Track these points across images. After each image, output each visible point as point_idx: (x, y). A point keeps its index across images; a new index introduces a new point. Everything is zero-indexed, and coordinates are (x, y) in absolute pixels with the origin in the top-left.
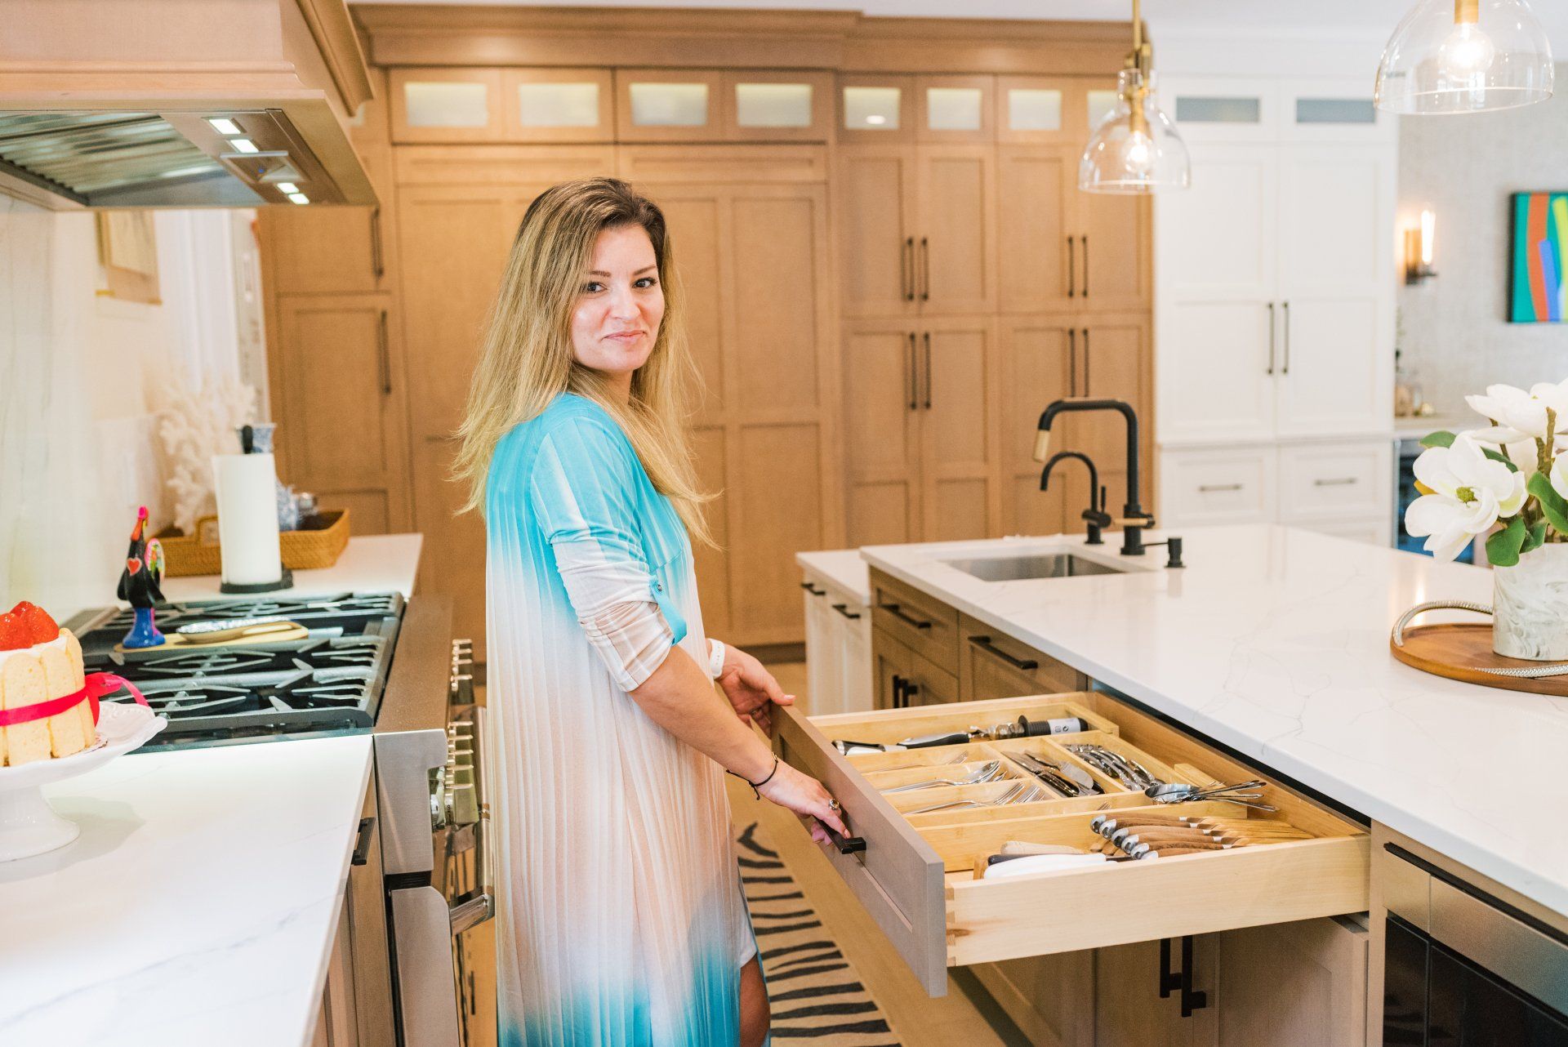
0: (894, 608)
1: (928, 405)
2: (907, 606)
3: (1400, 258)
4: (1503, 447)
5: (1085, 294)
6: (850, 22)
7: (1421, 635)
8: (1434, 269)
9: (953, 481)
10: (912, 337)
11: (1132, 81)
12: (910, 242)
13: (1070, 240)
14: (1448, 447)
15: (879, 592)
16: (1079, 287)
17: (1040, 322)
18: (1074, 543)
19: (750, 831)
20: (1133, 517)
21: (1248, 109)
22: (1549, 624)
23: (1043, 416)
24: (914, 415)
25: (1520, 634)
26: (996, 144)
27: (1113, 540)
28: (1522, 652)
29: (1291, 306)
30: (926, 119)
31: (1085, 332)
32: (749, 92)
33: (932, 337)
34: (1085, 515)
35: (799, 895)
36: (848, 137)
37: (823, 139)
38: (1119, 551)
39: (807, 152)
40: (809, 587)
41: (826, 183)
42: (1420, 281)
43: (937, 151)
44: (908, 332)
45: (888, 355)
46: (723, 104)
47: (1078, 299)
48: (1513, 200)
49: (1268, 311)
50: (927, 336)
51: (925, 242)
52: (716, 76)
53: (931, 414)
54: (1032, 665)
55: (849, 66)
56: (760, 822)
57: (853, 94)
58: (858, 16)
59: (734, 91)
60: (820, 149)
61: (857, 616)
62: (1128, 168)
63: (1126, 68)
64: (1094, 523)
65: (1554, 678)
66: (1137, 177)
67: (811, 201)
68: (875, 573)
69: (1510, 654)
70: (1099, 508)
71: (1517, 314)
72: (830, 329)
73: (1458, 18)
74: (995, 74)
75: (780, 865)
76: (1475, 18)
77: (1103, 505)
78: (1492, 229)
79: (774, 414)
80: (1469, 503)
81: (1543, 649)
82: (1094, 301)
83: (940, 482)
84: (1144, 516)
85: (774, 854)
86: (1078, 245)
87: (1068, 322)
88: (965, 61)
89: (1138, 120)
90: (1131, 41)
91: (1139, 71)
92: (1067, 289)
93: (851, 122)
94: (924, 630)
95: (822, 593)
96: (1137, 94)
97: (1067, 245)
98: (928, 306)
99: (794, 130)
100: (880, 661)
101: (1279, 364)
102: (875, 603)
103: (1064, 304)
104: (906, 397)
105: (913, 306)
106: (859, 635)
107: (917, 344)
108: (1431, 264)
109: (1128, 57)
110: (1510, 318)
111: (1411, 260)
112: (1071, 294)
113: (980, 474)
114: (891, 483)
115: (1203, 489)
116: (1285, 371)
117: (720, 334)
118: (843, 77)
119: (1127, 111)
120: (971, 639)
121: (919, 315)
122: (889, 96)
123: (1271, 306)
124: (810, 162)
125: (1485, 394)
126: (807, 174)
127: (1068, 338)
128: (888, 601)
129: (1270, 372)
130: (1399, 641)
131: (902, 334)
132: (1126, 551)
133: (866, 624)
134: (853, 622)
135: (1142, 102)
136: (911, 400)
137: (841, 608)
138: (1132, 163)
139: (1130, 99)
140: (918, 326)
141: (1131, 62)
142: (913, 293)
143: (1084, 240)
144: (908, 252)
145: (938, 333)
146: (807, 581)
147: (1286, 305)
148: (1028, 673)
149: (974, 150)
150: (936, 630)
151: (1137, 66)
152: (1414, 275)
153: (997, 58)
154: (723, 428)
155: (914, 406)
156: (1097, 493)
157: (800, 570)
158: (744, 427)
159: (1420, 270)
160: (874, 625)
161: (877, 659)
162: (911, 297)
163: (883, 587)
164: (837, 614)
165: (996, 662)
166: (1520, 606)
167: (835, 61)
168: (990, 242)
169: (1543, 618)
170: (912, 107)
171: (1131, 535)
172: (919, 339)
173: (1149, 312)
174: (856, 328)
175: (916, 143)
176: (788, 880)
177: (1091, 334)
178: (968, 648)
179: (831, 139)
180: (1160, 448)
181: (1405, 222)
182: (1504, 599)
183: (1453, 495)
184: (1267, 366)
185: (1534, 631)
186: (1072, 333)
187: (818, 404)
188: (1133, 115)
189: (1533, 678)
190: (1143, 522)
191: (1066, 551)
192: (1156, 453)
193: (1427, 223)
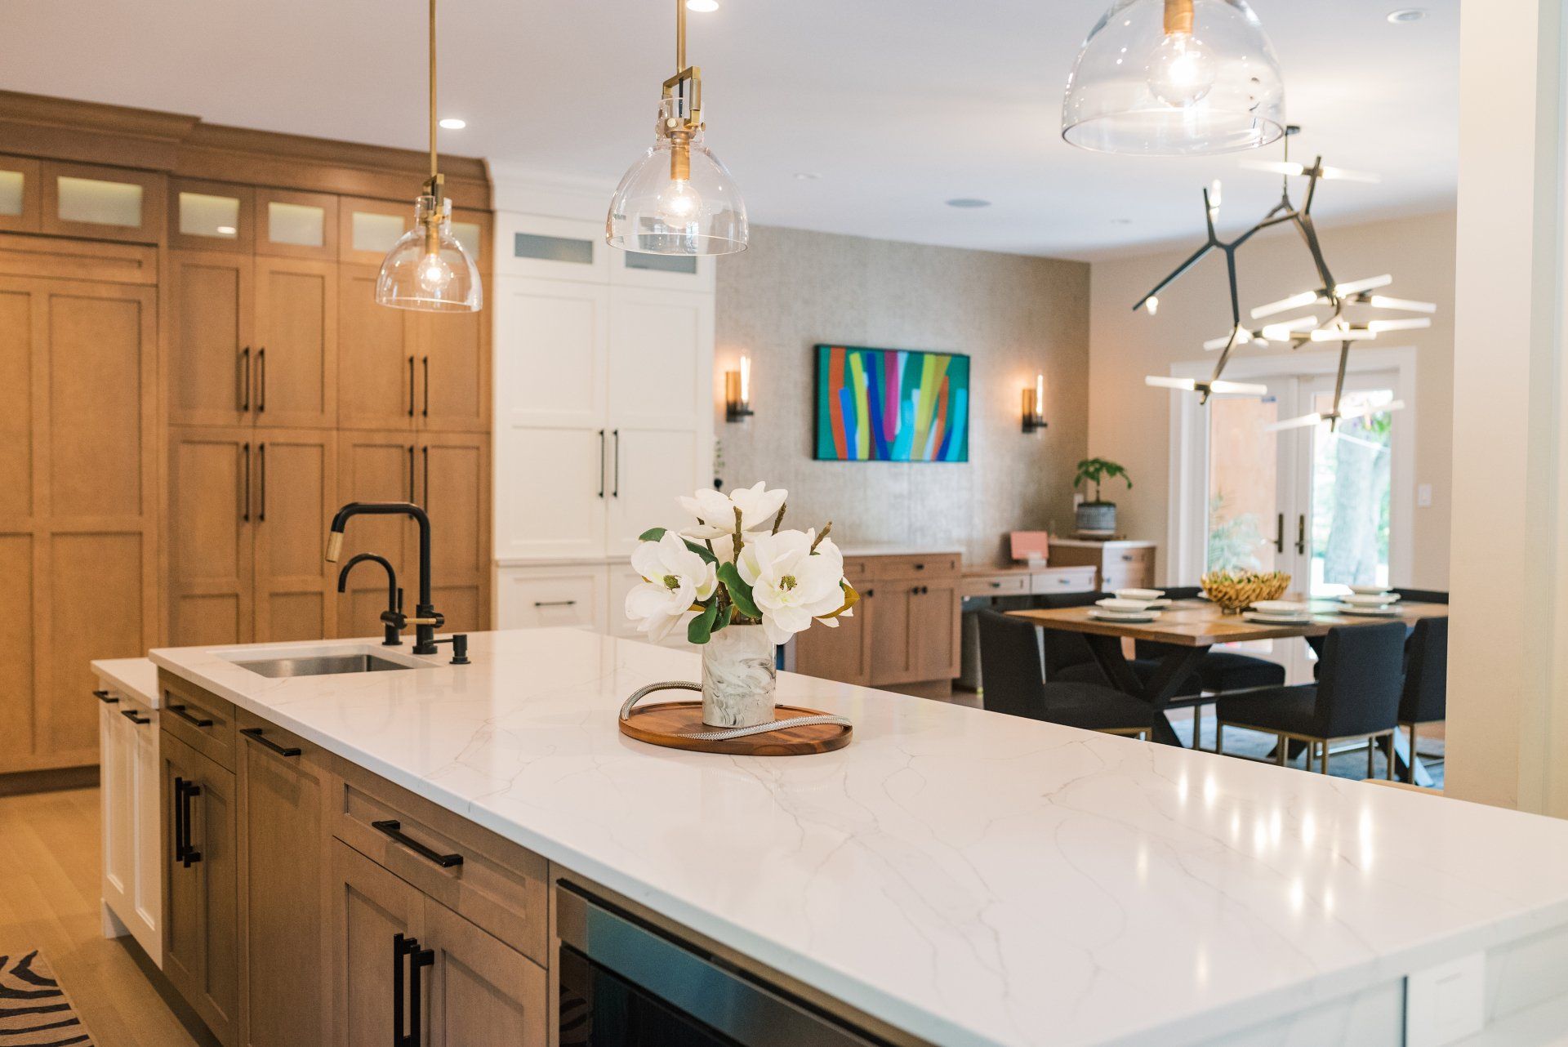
0: (180, 709)
1: (262, 517)
2: (193, 707)
3: (722, 396)
4: (708, 541)
5: (425, 413)
6: (186, 127)
7: (648, 712)
8: (750, 409)
9: (287, 594)
10: (247, 447)
11: (428, 206)
12: (247, 352)
13: (411, 360)
14: (659, 541)
15: (167, 694)
16: (419, 406)
17: (379, 439)
18: (373, 644)
19: (27, 960)
20: (423, 617)
21: (582, 250)
22: (743, 696)
23: (337, 517)
24: (247, 528)
25: (720, 705)
26: (338, 262)
27: (409, 640)
28: (722, 721)
29: (619, 434)
30: (266, 232)
31: (425, 450)
32: (70, 186)
33: (268, 449)
34: (384, 617)
35: (75, 1022)
36: (181, 242)
37: (154, 241)
38: (411, 650)
39: (137, 253)
40: (102, 695)
41: (157, 286)
42: (739, 418)
43: (278, 264)
44: (242, 443)
45: (221, 465)
46: (41, 195)
47: (418, 419)
48: (817, 350)
49: (600, 437)
50: (262, 448)
51: (262, 353)
52: (36, 164)
53: (265, 525)
54: (296, 752)
55: (187, 171)
56: (40, 950)
57: (187, 199)
58: (195, 121)
59: (55, 184)
60: (153, 251)
61: (147, 721)
62: (423, 286)
63: (425, 194)
64: (392, 624)
65: (736, 740)
66: (433, 295)
67: (139, 303)
68: (164, 675)
69: (714, 724)
70: (397, 611)
71: (822, 452)
72: (157, 436)
73: (673, 175)
74: (339, 195)
75: (59, 993)
76: (687, 177)
77: (400, 607)
78: (798, 376)
79: (90, 522)
80: (674, 590)
81: (739, 718)
82: (434, 421)
83: (274, 595)
84: (435, 616)
85: (53, 983)
86: (419, 367)
87: (407, 440)
88: (308, 178)
89: (434, 241)
90: (429, 171)
91: (434, 198)
92: (408, 408)
93: (186, 227)
94: (206, 728)
95: (116, 700)
96: (432, 219)
97: (408, 365)
98: (264, 418)
99: (122, 229)
100: (167, 764)
101: (610, 488)
102: (163, 706)
103: (405, 422)
104: (238, 507)
105: (248, 416)
106: (149, 741)
107: (251, 456)
108: (747, 404)
109: (426, 184)
110: (815, 456)
111: (731, 398)
112: (411, 413)
113: (316, 588)
114: (222, 596)
115: (538, 604)
116: (615, 494)
117: (30, 434)
118: (178, 182)
119: (422, 232)
120: (242, 731)
121: (255, 426)
122: (229, 205)
123: (602, 433)
124: (140, 263)
125: (694, 496)
126: (137, 276)
127: (408, 455)
128: (174, 703)
129: (601, 495)
130: (625, 716)
131: (237, 444)
132: (417, 650)
133: (154, 729)
134: (143, 726)
135: (437, 226)
136: (244, 511)
137: (131, 714)
138: (428, 283)
139: (426, 222)
140: (254, 438)
141: (429, 189)
142: (249, 402)
143: (425, 361)
144: (244, 362)
145: (273, 444)
146: (101, 689)
147: (616, 433)
148: (291, 760)
149: (316, 267)
150: (217, 727)
151: (433, 194)
152: (734, 412)
153: (344, 180)
154: (31, 535)
155: (246, 518)
156: (395, 595)
157: (96, 678)
158: (54, 535)
159: (739, 408)
160: (162, 729)
161: (165, 763)
162: (246, 408)
163: (171, 689)
164: (128, 722)
165: (267, 754)
166: (721, 680)
167: (171, 165)
168: (330, 357)
169: (740, 691)
170: (251, 218)
171: (424, 633)
172: (254, 450)
173: (488, 433)
174: (185, 437)
175: (255, 254)
176: (66, 1007)
177: (430, 451)
178: (245, 744)
179: (163, 242)
180: (497, 566)
181: (727, 364)
182: (709, 675)
183: (662, 583)
184: (600, 490)
185: (731, 702)
186: (411, 450)
187: (141, 513)
188: (428, 237)
189: (722, 740)
190: (433, 621)
191: (366, 652)
192: (493, 568)
193: (745, 366)
